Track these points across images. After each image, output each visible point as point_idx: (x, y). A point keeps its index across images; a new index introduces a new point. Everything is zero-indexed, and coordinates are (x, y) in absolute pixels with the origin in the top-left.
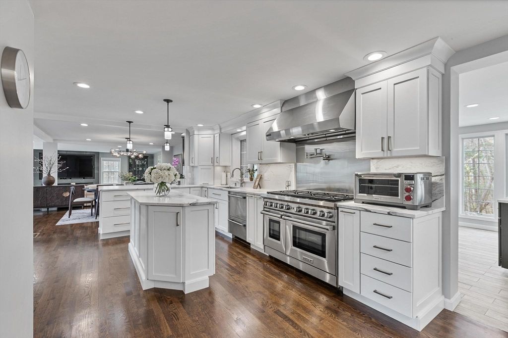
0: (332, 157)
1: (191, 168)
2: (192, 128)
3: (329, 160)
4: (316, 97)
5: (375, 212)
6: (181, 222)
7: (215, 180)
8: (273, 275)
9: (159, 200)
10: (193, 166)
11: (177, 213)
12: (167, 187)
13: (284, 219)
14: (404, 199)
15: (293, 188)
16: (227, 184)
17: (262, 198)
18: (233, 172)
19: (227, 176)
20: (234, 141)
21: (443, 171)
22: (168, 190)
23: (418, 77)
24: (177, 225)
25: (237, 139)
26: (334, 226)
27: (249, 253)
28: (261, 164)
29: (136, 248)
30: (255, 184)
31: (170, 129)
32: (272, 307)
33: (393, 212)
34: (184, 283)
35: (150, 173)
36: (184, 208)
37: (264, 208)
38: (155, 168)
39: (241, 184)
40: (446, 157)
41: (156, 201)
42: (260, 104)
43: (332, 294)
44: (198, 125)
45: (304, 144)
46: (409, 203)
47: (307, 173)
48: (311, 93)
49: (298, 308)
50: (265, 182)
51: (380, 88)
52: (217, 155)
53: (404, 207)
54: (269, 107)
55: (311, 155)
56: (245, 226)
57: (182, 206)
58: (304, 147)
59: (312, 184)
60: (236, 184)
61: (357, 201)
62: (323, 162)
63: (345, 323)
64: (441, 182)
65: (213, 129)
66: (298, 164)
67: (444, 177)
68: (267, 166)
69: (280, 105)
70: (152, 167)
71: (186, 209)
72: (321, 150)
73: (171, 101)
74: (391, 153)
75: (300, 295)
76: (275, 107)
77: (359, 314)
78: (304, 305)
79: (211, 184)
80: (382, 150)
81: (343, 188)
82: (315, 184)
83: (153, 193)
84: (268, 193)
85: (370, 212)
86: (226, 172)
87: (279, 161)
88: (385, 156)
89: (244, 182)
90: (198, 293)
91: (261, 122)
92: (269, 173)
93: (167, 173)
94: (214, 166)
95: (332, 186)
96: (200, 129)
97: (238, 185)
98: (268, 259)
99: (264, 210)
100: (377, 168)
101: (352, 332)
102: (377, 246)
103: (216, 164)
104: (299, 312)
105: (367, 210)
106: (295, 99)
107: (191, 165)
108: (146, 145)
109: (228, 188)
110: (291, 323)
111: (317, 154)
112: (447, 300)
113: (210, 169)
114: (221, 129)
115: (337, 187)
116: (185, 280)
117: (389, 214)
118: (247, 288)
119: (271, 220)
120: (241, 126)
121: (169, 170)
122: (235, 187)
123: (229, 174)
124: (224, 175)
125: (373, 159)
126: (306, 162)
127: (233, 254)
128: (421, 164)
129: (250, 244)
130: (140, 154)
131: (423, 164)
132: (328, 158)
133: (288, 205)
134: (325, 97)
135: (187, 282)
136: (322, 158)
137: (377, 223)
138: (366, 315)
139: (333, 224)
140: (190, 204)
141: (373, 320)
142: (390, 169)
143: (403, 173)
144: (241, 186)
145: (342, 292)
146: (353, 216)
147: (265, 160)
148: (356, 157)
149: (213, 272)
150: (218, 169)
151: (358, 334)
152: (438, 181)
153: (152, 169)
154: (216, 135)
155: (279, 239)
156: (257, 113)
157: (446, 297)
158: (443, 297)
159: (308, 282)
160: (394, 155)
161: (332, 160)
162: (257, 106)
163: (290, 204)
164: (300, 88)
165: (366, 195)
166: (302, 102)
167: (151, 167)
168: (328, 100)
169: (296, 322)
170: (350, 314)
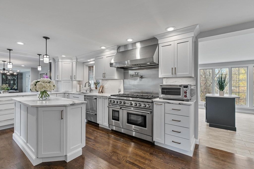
0: (143, 77)
1: (57, 82)
2: (57, 57)
3: (142, 78)
4: (136, 46)
5: (173, 104)
6: (64, 117)
7: (73, 89)
8: (117, 140)
9: (42, 103)
10: (57, 81)
11: (62, 111)
12: (47, 93)
13: (123, 109)
14: (184, 97)
15: (122, 92)
16: (80, 91)
17: (108, 99)
18: (85, 84)
19: (80, 87)
20: (85, 67)
21: (195, 84)
22: (49, 96)
23: (188, 41)
24: (62, 119)
25: (87, 65)
26: (151, 112)
27: (99, 129)
28: (102, 80)
29: (21, 137)
30: (99, 91)
31: (48, 57)
32: (124, 160)
33: (181, 103)
34: (66, 156)
35: (35, 85)
36: (66, 107)
37: (109, 104)
38: (39, 81)
39: (90, 91)
40: (196, 78)
41: (39, 103)
42: (105, 47)
43: (150, 146)
44: (62, 56)
45: (128, 70)
46: (186, 98)
47: (130, 85)
48: (134, 44)
49: (137, 157)
50: (105, 90)
51: (171, 45)
52: (74, 74)
53: (183, 100)
54: (109, 49)
55: (132, 75)
56: (96, 114)
57: (65, 106)
58: (128, 72)
59: (132, 90)
60: (86, 91)
61: (160, 98)
62: (139, 79)
63: (162, 160)
64: (194, 88)
65: (71, 59)
66: (125, 80)
67: (195, 86)
68: (107, 81)
69: (116, 49)
70: (37, 81)
71: (68, 108)
72: (138, 73)
73: (49, 38)
74: (176, 76)
75: (135, 149)
76: (113, 49)
77: (165, 153)
78: (139, 154)
79: (70, 91)
80: (172, 74)
81: (149, 92)
82: (134, 90)
83: (37, 98)
84: (111, 95)
85: (170, 103)
86: (80, 84)
87: (116, 78)
88: (173, 76)
89: (92, 90)
90: (76, 160)
91: (104, 57)
92: (107, 85)
93: (48, 85)
94: (72, 80)
95: (144, 91)
96: (63, 58)
97: (88, 92)
98: (111, 131)
99: (109, 105)
100: (166, 82)
101: (167, 164)
102: (173, 119)
103: (73, 79)
104: (138, 159)
105: (168, 103)
106: (126, 46)
107: (56, 79)
108: (19, 66)
109: (82, 93)
110: (137, 166)
111: (136, 75)
112: (197, 140)
113: (70, 82)
114: (77, 59)
115: (146, 92)
116: (67, 154)
117: (179, 104)
118: (106, 151)
119: (113, 111)
120: (90, 59)
121: (49, 83)
122: (86, 93)
123: (81, 85)
124: (79, 86)
125: (164, 78)
126: (129, 79)
127: (90, 132)
128: (186, 81)
129: (99, 124)
130: (14, 72)
131: (187, 81)
132: (142, 77)
133: (124, 102)
134: (141, 47)
135: (68, 155)
136: (139, 77)
137: (173, 109)
138: (169, 154)
139: (151, 110)
140: (71, 105)
141: (173, 155)
142: (172, 83)
143: (183, 85)
144: (90, 92)
145: (154, 144)
146: (161, 106)
147: (107, 78)
148: (159, 77)
149: (84, 145)
150: (75, 82)
151: (170, 165)
152: (193, 88)
153: (37, 82)
154: (73, 63)
155: (118, 120)
156: (102, 51)
157: (196, 139)
158: (195, 139)
159: (136, 141)
160: (177, 76)
161: (143, 78)
162: (103, 48)
163: (125, 101)
164: (130, 40)
165: (165, 95)
166: (130, 48)
167: (35, 81)
168: (142, 48)
169: (139, 165)
170: (162, 155)
